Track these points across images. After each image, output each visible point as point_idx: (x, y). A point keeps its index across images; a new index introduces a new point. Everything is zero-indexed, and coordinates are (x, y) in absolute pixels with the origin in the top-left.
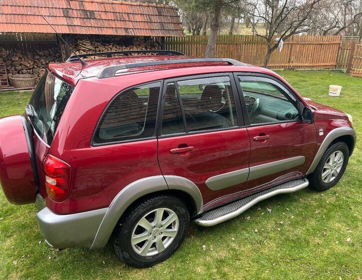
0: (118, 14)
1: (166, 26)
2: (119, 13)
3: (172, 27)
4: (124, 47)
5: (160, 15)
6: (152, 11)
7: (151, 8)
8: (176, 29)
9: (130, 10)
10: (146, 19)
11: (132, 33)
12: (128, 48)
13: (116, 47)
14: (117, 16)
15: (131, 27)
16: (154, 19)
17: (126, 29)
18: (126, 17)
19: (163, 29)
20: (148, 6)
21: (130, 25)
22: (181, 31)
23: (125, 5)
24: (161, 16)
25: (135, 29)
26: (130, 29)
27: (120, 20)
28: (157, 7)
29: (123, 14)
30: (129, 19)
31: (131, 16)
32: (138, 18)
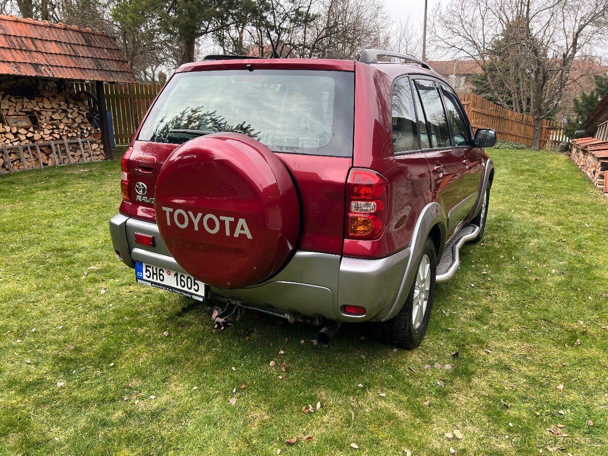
0: (14, 39)
1: (106, 65)
2: (15, 36)
3: (114, 66)
4: (26, 100)
5: (89, 46)
6: (74, 38)
7: (71, 32)
8: (123, 70)
9: (35, 33)
10: (67, 50)
11: (47, 73)
12: (34, 102)
13: (9, 100)
14: (12, 42)
15: (43, 62)
16: (82, 51)
17: (36, 66)
18: (28, 43)
19: (100, 69)
20: (65, 29)
21: (39, 59)
22: (131, 75)
23: (23, 24)
24: (92, 46)
25: (51, 66)
26: (42, 65)
27: (21, 50)
28: (80, 32)
29: (23, 39)
30: (36, 48)
31: (39, 44)
32: (53, 48)
